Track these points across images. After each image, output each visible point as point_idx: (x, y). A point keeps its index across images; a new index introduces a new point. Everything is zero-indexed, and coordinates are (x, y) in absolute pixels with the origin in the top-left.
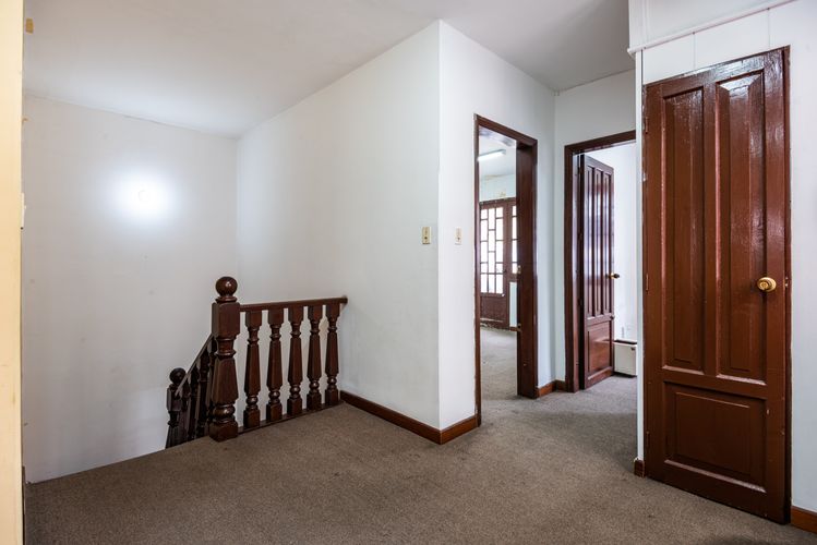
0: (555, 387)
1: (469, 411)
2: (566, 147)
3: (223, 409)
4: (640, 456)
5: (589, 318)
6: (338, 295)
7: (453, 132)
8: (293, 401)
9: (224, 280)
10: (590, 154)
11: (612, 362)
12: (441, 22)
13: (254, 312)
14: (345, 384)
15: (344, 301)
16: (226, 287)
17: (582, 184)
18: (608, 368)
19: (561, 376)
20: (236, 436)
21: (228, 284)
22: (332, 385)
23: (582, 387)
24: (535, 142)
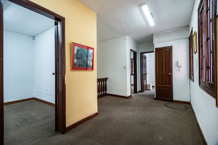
0: (139, 92)
1: (130, 95)
2: (141, 53)
4: (155, 97)
5: (144, 80)
7: (128, 52)
10: (144, 54)
11: (147, 88)
12: (127, 36)
14: (108, 92)
15: (107, 78)
17: (143, 58)
18: (146, 89)
19: (140, 90)
22: (106, 93)
23: (143, 92)
24: (136, 52)
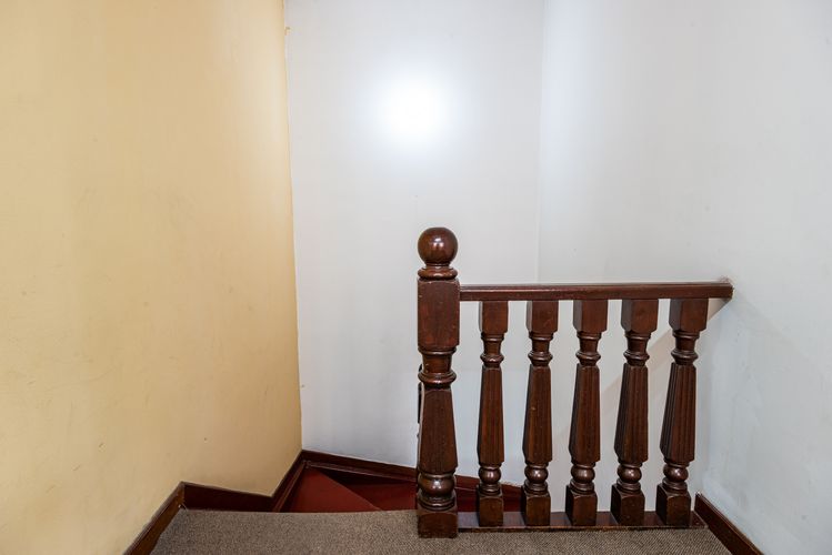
3: (432, 479)
6: (707, 276)
8: (577, 496)
9: (430, 234)
13: (494, 303)
16: (437, 250)
20: (452, 535)
21: (438, 242)
22: (674, 483)
